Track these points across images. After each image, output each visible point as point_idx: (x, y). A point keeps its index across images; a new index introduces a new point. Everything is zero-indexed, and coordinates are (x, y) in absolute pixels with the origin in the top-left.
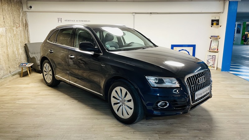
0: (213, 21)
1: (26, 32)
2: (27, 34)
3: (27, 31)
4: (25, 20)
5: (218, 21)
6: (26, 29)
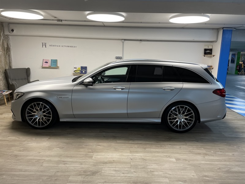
0: (205, 50)
1: (7, 56)
2: (8, 59)
3: (9, 56)
4: (6, 44)
5: (211, 50)
6: (7, 53)
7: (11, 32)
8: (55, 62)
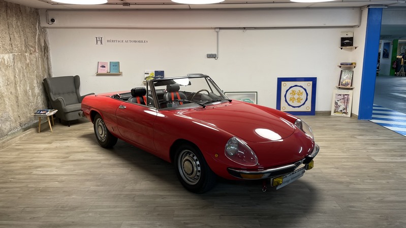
0: (343, 39)
1: (45, 59)
2: (46, 63)
4: (43, 41)
5: (351, 39)
6: (45, 55)
7: (50, 23)
8: (116, 65)
